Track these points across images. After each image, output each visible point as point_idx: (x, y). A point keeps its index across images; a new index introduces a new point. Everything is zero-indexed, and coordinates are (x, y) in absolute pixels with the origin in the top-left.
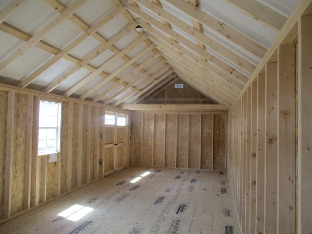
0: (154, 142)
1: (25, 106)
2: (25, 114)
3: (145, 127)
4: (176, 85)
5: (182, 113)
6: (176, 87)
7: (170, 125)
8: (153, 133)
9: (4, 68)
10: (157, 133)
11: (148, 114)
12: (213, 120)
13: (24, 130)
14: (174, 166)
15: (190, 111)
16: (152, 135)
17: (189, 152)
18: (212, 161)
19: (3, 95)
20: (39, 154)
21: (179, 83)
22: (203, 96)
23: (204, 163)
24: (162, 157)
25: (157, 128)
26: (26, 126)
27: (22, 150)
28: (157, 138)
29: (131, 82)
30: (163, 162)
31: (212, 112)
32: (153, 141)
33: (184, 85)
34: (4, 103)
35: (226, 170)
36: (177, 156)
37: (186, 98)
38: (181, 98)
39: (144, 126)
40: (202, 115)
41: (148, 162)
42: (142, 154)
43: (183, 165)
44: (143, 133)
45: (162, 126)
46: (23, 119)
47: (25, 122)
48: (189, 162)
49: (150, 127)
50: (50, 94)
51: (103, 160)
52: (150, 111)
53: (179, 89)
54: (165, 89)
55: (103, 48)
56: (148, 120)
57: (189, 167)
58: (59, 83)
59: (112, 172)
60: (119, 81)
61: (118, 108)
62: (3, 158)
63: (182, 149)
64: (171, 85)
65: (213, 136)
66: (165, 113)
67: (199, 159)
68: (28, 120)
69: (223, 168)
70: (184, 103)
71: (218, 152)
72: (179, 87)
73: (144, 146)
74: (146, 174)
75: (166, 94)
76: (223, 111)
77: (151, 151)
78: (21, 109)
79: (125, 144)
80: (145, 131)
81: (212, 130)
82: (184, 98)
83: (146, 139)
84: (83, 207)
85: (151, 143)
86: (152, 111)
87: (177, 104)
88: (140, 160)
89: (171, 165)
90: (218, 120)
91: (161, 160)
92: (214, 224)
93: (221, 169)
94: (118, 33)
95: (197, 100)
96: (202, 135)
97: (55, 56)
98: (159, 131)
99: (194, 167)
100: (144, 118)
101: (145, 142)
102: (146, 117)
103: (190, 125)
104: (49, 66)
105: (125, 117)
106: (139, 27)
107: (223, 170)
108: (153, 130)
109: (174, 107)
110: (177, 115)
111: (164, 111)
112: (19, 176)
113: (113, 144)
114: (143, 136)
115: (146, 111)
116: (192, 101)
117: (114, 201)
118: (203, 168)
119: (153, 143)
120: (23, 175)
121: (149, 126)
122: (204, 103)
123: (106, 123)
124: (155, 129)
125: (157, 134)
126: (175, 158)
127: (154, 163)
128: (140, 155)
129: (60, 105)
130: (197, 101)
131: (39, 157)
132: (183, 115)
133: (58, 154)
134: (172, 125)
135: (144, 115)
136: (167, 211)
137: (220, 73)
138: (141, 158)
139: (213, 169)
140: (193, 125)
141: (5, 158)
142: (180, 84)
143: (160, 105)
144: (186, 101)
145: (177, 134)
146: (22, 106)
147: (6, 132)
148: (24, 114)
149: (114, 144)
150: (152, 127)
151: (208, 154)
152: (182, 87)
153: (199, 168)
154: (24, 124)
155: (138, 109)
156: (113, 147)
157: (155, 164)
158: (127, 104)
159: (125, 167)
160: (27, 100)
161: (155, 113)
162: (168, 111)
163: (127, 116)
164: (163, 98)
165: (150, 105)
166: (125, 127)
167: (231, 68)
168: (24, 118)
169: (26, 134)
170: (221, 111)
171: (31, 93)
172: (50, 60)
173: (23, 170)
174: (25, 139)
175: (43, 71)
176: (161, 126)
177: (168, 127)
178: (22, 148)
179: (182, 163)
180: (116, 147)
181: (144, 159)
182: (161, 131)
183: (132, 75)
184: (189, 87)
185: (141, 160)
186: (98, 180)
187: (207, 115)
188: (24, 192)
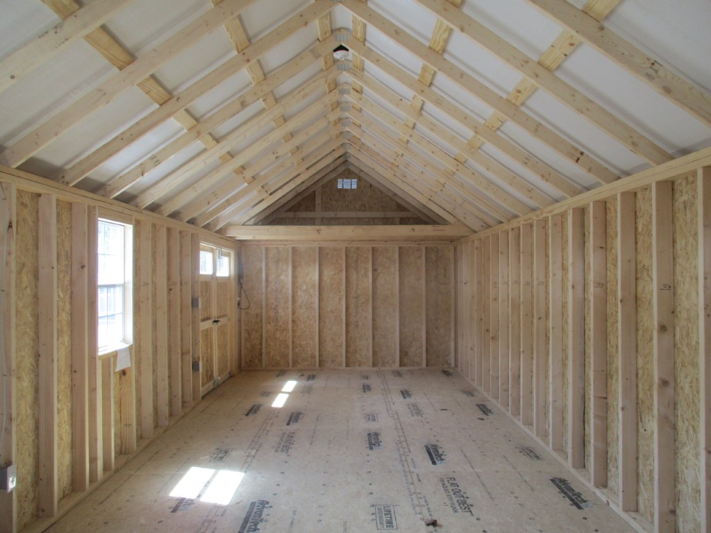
0: (294, 313)
1: (67, 232)
2: (69, 253)
3: (270, 278)
4: (340, 180)
5: (355, 245)
6: (340, 186)
7: (328, 273)
8: (290, 292)
9: (56, 135)
10: (299, 291)
11: (277, 248)
12: (424, 258)
13: (69, 292)
14: (340, 365)
15: (374, 240)
16: (288, 297)
17: (373, 331)
18: (424, 349)
19: (29, 205)
20: (100, 350)
21: (347, 178)
22: (400, 208)
23: (407, 353)
24: (312, 346)
25: (300, 280)
26: (71, 282)
27: (66, 344)
28: (299, 303)
29: (262, 174)
30: (315, 357)
31: (423, 242)
32: (290, 310)
33: (357, 182)
34: (31, 224)
35: (453, 365)
36: (347, 341)
37: (363, 211)
38: (352, 211)
39: (267, 276)
40: (400, 248)
41: (278, 358)
42: (264, 340)
43: (360, 361)
44: (266, 294)
45: (311, 275)
46: (65, 265)
47: (69, 272)
48: (374, 353)
49: (282, 277)
50: (115, 202)
51: (199, 358)
52: (281, 241)
53: (346, 190)
54: (314, 192)
55: (255, 94)
56: (277, 262)
57: (374, 365)
58: (142, 175)
59: (212, 387)
60: (245, 172)
61: (220, 236)
62: (33, 366)
63: (357, 326)
64: (330, 181)
65: (424, 294)
66: (316, 245)
67: (395, 345)
68: (76, 267)
69: (447, 362)
70: (359, 222)
71: (437, 328)
72: (347, 187)
73: (269, 323)
74: (290, 385)
75: (318, 201)
76: (446, 240)
77: (284, 332)
78: (62, 240)
79: (229, 320)
80: (269, 289)
81: (423, 282)
82: (360, 210)
83: (273, 306)
84: (212, 471)
85: (285, 314)
86: (287, 241)
87: (344, 224)
88: (261, 354)
89: (333, 361)
90: (434, 258)
91: (310, 353)
92: (527, 479)
93: (443, 365)
94: (293, 58)
95: (389, 214)
96: (400, 290)
97: (158, 109)
98: (304, 287)
99: (384, 365)
100: (267, 258)
101: (272, 314)
102: (271, 256)
103: (374, 270)
104: (141, 133)
105: (228, 255)
106: (341, 48)
107: (446, 366)
108: (290, 286)
109: (349, 231)
110: (344, 249)
111: (314, 241)
112: (63, 409)
113: (211, 321)
114: (267, 299)
115: (272, 241)
116: (378, 218)
117: (273, 451)
118: (405, 365)
119: (290, 313)
120: (69, 405)
121: (280, 275)
122: (403, 221)
123: (202, 272)
124: (294, 283)
125: (300, 293)
126: (341, 345)
127: (293, 360)
128: (261, 344)
129: (130, 228)
130: (388, 219)
131: (100, 357)
132: (358, 248)
133: (130, 348)
134: (332, 273)
135: (267, 249)
136: (410, 461)
137: (526, 158)
138: (264, 351)
139: (427, 365)
140: (379, 270)
141: (38, 365)
142: (349, 180)
143: (317, 227)
144: (364, 218)
145: (346, 292)
146: (64, 233)
147: (38, 298)
148: (67, 252)
149: (213, 320)
150: (287, 278)
151: (414, 334)
152: (354, 186)
153: (396, 366)
154: (68, 278)
155: (258, 238)
156: (211, 328)
157: (295, 362)
158: (239, 225)
159: (230, 373)
160: (71, 215)
161: (293, 246)
162: (322, 241)
163: (232, 254)
164: (311, 211)
165: (281, 228)
166: (229, 278)
167: (576, 150)
168: (67, 262)
169: (71, 303)
170: (442, 240)
171: (83, 200)
172: (146, 118)
173: (68, 391)
174: (71, 314)
175: (126, 145)
176: (309, 274)
177: (325, 278)
178: (66, 339)
179: (357, 356)
180: (216, 327)
181: (270, 353)
182: (309, 287)
183: (277, 158)
184: (371, 186)
185: (264, 355)
186: (193, 408)
187: (410, 247)
188: (72, 448)
